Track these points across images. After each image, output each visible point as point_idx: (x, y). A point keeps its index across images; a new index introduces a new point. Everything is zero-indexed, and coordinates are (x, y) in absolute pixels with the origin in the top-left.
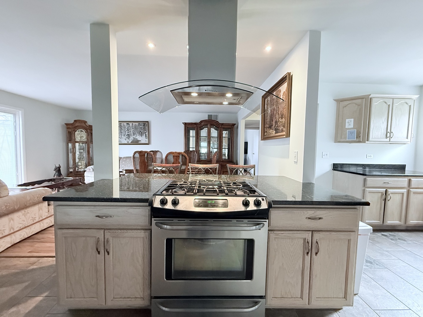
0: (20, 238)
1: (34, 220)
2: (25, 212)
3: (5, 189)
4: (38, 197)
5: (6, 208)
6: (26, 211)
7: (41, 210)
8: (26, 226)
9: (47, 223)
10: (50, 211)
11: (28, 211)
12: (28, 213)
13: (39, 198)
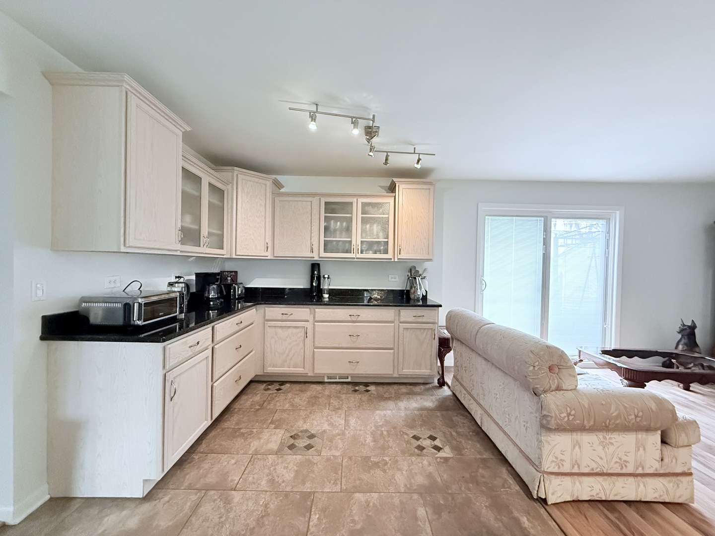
0: (592, 493)
1: (624, 468)
2: (605, 438)
3: (570, 375)
4: (636, 416)
5: (569, 419)
6: (608, 437)
7: (641, 449)
8: (605, 472)
9: (655, 490)
10: (666, 460)
11: (610, 438)
12: (612, 444)
13: (638, 419)
